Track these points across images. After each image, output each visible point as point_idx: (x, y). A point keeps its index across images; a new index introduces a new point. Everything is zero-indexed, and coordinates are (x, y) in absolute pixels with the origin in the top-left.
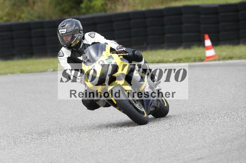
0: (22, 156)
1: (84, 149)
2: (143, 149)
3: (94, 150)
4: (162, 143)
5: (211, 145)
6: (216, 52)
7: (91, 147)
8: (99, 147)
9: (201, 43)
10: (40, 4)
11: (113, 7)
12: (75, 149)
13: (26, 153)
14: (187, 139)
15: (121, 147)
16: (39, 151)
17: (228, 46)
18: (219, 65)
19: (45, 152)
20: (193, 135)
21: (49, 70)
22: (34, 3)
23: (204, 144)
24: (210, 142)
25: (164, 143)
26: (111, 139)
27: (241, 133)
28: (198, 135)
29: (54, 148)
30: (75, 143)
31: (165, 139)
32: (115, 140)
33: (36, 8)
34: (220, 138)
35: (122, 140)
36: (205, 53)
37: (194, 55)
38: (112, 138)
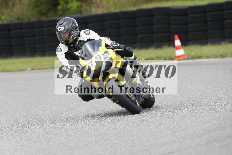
0: (2, 151)
1: (61, 144)
2: (117, 144)
3: (70, 145)
4: (134, 138)
5: (181, 140)
6: (185, 51)
7: (68, 142)
8: (76, 142)
9: (171, 43)
10: (18, 6)
11: (88, 9)
12: (53, 144)
13: (6, 148)
14: (159, 134)
15: (96, 142)
16: (19, 146)
17: (196, 46)
18: (189, 64)
19: (25, 147)
20: (164, 131)
21: (28, 69)
22: (13, 5)
23: (174, 139)
24: (180, 137)
25: (136, 138)
26: (86, 135)
27: (209, 128)
28: (169, 131)
29: (33, 143)
30: (53, 138)
31: (137, 135)
32: (91, 135)
33: (15, 10)
34: (190, 133)
35: (97, 136)
36: (175, 52)
37: (164, 55)
38: (87, 133)
